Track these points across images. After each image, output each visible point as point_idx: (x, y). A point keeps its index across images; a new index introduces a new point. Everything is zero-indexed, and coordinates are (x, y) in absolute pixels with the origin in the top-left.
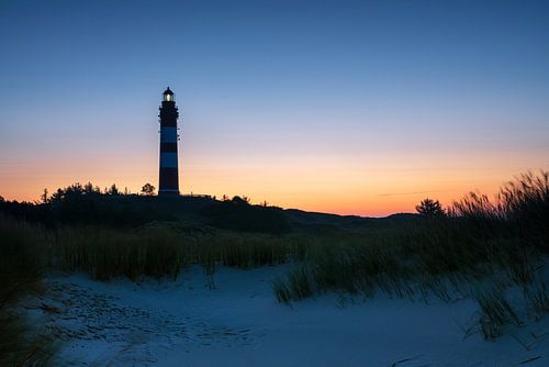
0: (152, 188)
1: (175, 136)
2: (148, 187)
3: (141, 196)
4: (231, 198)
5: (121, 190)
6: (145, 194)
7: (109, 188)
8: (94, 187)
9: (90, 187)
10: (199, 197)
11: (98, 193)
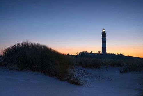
0: (100, 52)
1: (105, 40)
2: (99, 52)
3: (98, 54)
4: (119, 54)
5: (93, 52)
6: (98, 53)
7: (91, 52)
8: (87, 52)
9: (86, 51)
10: (111, 54)
11: (88, 53)
